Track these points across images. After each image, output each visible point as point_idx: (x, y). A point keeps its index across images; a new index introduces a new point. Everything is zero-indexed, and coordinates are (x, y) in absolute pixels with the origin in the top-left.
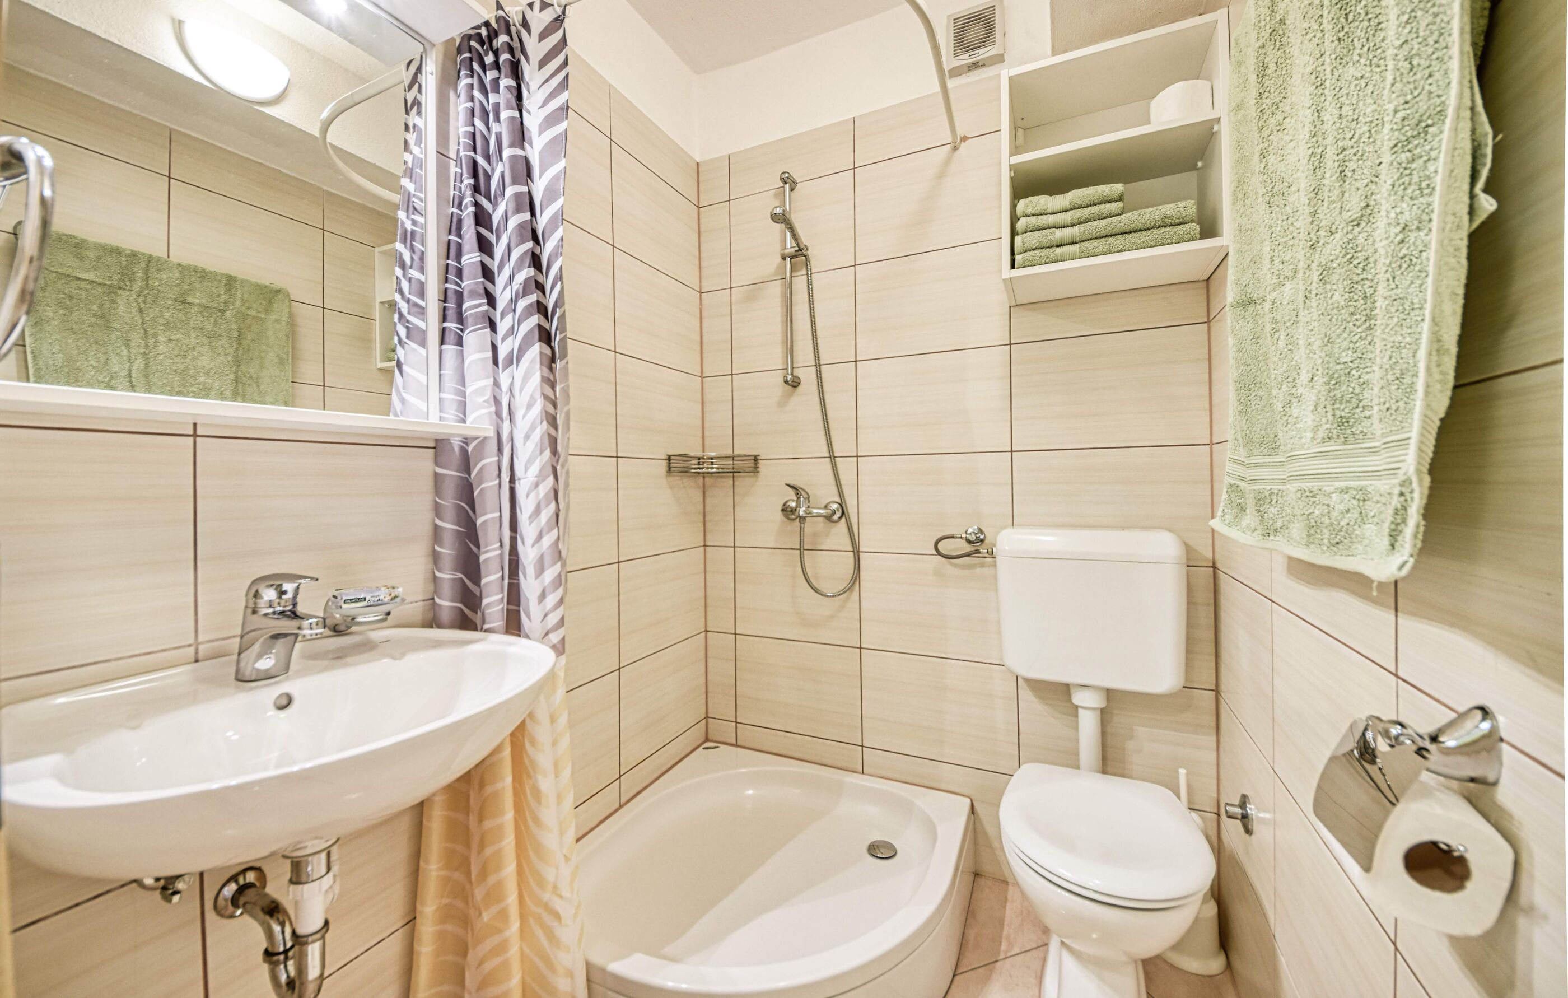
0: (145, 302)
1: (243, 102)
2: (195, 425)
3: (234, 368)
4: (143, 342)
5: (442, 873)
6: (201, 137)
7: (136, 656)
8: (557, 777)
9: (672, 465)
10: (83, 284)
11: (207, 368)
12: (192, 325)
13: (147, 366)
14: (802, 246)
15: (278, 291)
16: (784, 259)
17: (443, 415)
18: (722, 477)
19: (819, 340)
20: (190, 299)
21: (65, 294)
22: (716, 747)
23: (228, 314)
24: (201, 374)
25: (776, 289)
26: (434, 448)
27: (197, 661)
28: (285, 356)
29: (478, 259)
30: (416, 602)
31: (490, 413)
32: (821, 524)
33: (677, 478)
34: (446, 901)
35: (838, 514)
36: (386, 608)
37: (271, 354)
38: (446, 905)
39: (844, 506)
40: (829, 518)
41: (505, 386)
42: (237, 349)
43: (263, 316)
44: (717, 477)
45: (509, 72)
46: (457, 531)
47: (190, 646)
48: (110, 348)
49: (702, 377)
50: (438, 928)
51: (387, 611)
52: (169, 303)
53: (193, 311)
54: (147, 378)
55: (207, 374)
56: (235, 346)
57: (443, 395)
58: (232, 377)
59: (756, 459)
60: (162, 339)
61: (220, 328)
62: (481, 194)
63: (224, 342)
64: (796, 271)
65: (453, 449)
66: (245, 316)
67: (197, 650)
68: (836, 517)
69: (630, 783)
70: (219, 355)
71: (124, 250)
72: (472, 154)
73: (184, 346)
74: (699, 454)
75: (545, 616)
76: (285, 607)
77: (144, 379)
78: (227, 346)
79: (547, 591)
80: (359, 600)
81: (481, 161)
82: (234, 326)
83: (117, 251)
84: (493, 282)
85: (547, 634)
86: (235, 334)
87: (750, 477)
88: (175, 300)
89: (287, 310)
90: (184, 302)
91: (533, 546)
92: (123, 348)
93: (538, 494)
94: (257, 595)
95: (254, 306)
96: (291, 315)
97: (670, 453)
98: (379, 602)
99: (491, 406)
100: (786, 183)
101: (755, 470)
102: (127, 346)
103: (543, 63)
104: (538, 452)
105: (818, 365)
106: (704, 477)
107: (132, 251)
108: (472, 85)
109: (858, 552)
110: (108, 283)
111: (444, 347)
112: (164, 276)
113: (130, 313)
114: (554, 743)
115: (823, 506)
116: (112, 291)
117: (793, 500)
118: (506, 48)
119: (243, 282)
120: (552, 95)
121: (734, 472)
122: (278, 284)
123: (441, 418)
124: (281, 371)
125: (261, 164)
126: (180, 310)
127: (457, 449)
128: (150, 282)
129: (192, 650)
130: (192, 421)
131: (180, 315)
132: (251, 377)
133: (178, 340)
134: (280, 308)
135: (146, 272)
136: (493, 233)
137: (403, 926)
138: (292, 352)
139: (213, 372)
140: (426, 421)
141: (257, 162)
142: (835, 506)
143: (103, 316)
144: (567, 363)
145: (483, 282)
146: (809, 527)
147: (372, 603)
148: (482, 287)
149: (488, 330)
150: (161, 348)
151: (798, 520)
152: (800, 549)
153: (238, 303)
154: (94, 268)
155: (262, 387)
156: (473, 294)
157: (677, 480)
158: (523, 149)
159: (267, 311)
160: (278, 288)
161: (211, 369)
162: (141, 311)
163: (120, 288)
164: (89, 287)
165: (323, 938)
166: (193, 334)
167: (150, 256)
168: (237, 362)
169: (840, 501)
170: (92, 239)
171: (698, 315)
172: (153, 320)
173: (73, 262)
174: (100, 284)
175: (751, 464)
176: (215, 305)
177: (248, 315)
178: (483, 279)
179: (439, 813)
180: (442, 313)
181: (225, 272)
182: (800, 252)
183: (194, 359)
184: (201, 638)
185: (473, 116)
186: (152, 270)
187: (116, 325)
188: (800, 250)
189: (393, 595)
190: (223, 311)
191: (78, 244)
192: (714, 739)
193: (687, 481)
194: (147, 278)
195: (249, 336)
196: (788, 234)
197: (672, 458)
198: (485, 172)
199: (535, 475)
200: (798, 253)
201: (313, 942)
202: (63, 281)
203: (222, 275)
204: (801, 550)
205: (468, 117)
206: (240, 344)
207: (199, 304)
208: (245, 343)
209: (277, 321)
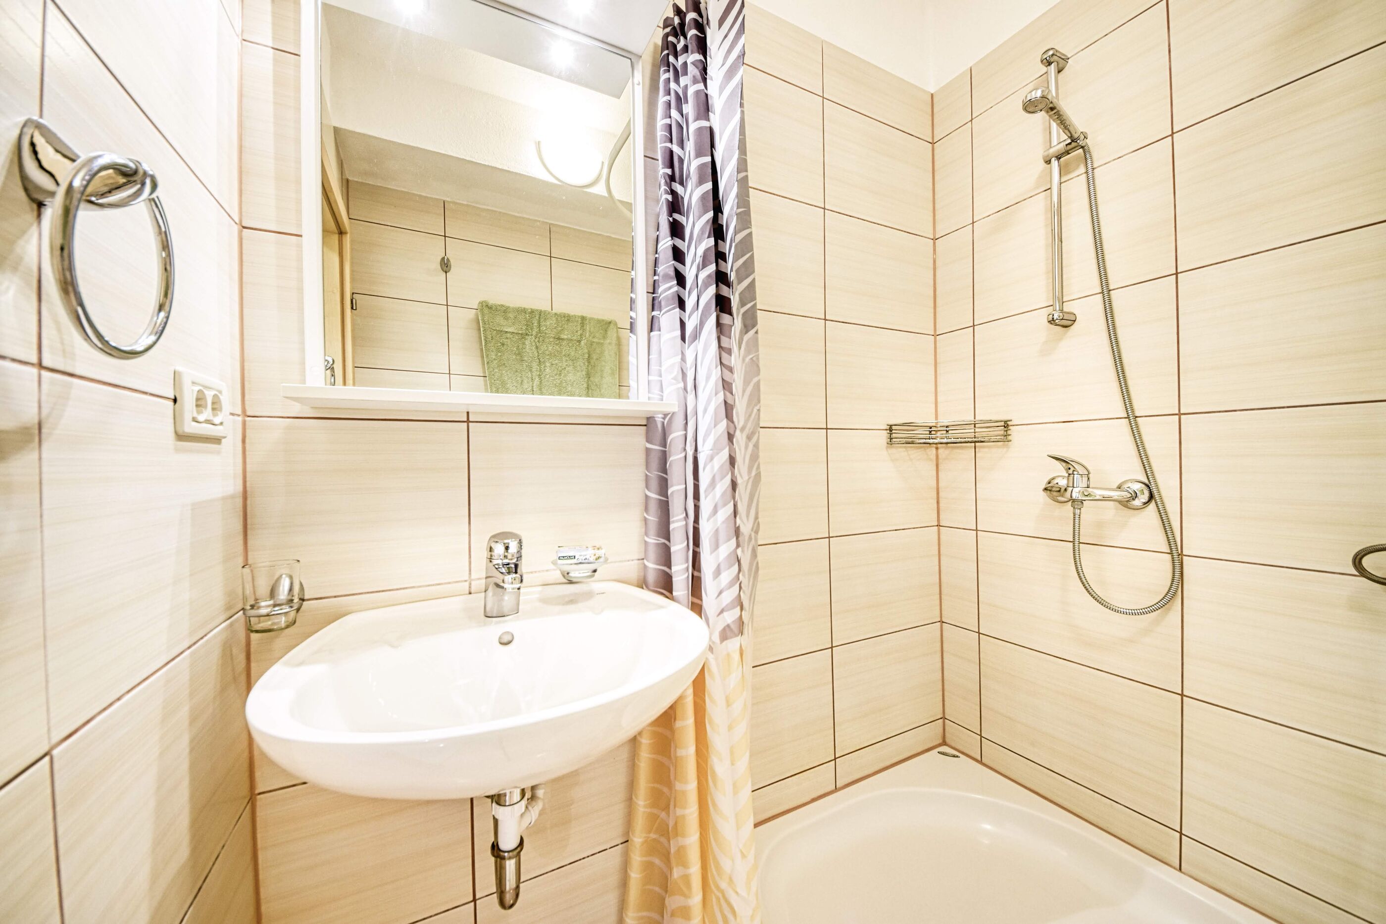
0: (539, 341)
1: (577, 188)
2: (468, 413)
3: (586, 380)
4: (538, 368)
5: (649, 810)
6: (566, 225)
7: (431, 585)
8: (733, 764)
9: (894, 435)
10: (508, 335)
11: (572, 381)
12: (564, 353)
13: (541, 382)
14: (1076, 136)
15: (610, 323)
16: (1048, 162)
17: (650, 395)
18: (958, 448)
19: (1107, 257)
20: (563, 336)
21: (501, 343)
22: (954, 756)
23: (582, 343)
24: (569, 386)
25: (1037, 209)
26: (645, 425)
27: (470, 593)
28: (615, 368)
29: (671, 243)
30: (633, 560)
31: (678, 389)
32: (1110, 511)
33: (901, 450)
34: (653, 836)
35: (1145, 497)
36: (593, 567)
37: (608, 368)
38: (654, 840)
39: (1153, 486)
40: (1125, 503)
41: (690, 359)
42: (588, 366)
43: (602, 341)
44: (953, 447)
45: (695, 48)
46: (660, 500)
47: (466, 581)
48: (524, 373)
49: (935, 335)
50: (644, 859)
51: (594, 569)
52: (551, 340)
53: (564, 344)
54: (541, 391)
55: (572, 385)
56: (586, 364)
57: (651, 378)
58: (585, 385)
59: (1006, 425)
60: (548, 364)
61: (578, 353)
62: (676, 182)
63: (580, 363)
64: (1068, 172)
65: (657, 427)
66: (592, 343)
67: (470, 584)
68: (1137, 503)
69: (848, 769)
70: (578, 371)
71: (527, 309)
72: (669, 145)
73: (560, 368)
74: (931, 421)
75: (720, 593)
76: (511, 559)
77: (540, 391)
78: (582, 364)
79: (722, 567)
80: (570, 557)
81: (676, 149)
82: (586, 351)
83: (524, 311)
84: (683, 263)
85: (722, 612)
86: (587, 356)
87: (998, 447)
88: (554, 338)
89: (615, 335)
90: (559, 339)
91: (708, 520)
92: (529, 373)
93: (713, 467)
94: (491, 549)
95: (597, 335)
96: (618, 339)
97: (891, 423)
98: (586, 561)
99: (679, 383)
100: (1050, 64)
101: (1006, 437)
102: (531, 371)
103: (721, 22)
104: (713, 425)
105: (1106, 291)
106: (937, 448)
107: (531, 309)
108: (669, 78)
109: (1181, 555)
110: (520, 332)
111: (652, 334)
112: (548, 323)
113: (531, 350)
114: (730, 728)
115: (1115, 486)
116: (523, 336)
117: (1063, 477)
118: (692, 24)
119: (591, 319)
120: (729, 51)
121: (975, 442)
122: (607, 317)
123: (649, 398)
124: (612, 378)
125: (600, 235)
126: (556, 344)
127: (659, 426)
128: (541, 328)
129: (467, 584)
130: (467, 411)
131: (557, 347)
132: (596, 385)
133: (556, 364)
134: (612, 333)
135: (539, 322)
136: (684, 216)
137: (622, 844)
138: (619, 365)
139: (575, 383)
140: (637, 401)
141: (596, 234)
142: (1137, 487)
143: (519, 354)
144: (757, 332)
145: (673, 264)
146: (1088, 512)
147: (580, 561)
148: (672, 269)
149: (678, 309)
150: (548, 370)
151: (1070, 503)
152: (1073, 542)
153: (587, 335)
154: (514, 324)
155: (602, 391)
156: (666, 277)
157: (900, 452)
158: (708, 120)
159: (604, 338)
160: (610, 320)
161: (574, 381)
162: (537, 347)
163: (527, 334)
164: (511, 336)
165: (519, 854)
166: (564, 359)
167: (541, 311)
168: (588, 376)
169: (1146, 481)
170: (511, 306)
171: (932, 266)
172: (543, 353)
173: (503, 322)
174: (516, 334)
175: (1001, 431)
176: (575, 338)
177: (593, 342)
178: (673, 262)
179: (647, 755)
180: (651, 303)
181: (580, 315)
182: (1074, 144)
183: (565, 376)
184: (473, 577)
185: (670, 109)
186: (542, 320)
187: (526, 359)
188: (1073, 140)
189: (597, 556)
190: (579, 341)
191: (505, 310)
192: (953, 745)
193: (914, 453)
194: (539, 326)
195: (595, 356)
196: (1054, 125)
197: (894, 427)
198: (680, 158)
199: (710, 448)
200: (1069, 147)
201: (510, 858)
202: (500, 335)
203: (579, 316)
204: (1076, 542)
205: (666, 109)
206: (589, 362)
207: (567, 339)
208: (592, 362)
209: (610, 343)
